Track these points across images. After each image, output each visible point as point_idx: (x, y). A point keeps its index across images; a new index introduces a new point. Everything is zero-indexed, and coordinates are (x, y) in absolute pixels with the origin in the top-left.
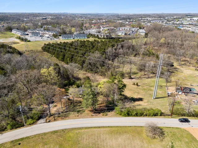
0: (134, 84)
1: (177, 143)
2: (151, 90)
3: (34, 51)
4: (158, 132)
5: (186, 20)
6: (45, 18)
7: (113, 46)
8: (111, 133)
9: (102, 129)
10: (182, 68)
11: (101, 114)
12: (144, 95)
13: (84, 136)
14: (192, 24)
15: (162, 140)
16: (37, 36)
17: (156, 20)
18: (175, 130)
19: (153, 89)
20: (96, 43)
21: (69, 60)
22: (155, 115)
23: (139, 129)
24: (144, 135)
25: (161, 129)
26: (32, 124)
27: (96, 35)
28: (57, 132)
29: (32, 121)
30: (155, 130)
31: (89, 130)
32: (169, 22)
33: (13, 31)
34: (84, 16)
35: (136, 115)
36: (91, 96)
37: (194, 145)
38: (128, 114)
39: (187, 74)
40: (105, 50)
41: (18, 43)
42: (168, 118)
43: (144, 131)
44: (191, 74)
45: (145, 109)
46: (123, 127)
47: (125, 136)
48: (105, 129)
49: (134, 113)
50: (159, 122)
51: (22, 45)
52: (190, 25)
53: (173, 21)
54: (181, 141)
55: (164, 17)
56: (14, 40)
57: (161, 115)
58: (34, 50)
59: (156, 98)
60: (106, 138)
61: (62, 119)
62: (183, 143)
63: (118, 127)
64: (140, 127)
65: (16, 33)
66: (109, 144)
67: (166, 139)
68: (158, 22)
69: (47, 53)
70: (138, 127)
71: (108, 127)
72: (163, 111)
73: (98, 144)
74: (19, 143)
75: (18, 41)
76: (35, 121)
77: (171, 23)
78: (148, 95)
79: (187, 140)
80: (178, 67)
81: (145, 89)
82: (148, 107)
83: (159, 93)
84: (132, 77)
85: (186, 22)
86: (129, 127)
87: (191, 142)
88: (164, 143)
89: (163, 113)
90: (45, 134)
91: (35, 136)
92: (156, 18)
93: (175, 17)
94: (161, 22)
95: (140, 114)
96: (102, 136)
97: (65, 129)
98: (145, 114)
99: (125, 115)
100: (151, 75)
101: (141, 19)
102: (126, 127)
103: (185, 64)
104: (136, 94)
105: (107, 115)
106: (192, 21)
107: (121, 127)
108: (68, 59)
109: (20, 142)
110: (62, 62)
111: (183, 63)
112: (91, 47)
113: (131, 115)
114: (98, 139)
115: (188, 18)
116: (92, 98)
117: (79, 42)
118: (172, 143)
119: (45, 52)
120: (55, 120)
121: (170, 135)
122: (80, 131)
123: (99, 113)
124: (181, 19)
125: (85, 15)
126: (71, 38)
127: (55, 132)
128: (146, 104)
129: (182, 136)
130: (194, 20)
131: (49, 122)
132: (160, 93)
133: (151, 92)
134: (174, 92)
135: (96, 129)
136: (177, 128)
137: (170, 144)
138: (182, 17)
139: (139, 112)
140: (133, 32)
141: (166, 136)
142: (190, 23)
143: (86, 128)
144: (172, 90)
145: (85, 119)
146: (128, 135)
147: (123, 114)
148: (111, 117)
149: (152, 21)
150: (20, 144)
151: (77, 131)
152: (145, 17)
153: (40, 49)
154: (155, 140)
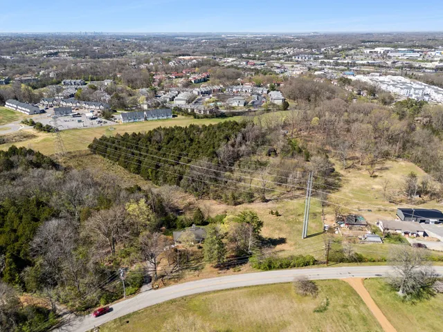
0: (272, 213)
1: (333, 299)
2: (300, 223)
3: (73, 154)
4: (309, 287)
5: (362, 53)
6: (55, 51)
7: (227, 138)
8: (251, 294)
9: (237, 291)
10: (349, 174)
11: (231, 270)
12: (290, 233)
13: (215, 302)
14: (373, 65)
15: (315, 297)
16: (67, 114)
17: (301, 53)
18: (331, 283)
19: (301, 220)
20: (194, 131)
21: (152, 172)
22: (306, 264)
23: (286, 286)
24: (293, 293)
25: (313, 283)
26: (134, 293)
27: (189, 111)
28: (175, 302)
29: (133, 290)
30: (306, 285)
31: (220, 294)
32: (328, 59)
33: (7, 103)
34: (145, 44)
35: (281, 267)
36: (217, 246)
37: (353, 299)
38: (270, 267)
39: (357, 187)
40: (214, 148)
41: (34, 136)
42: (323, 267)
43: (293, 287)
44: (362, 185)
45: (292, 257)
46: (265, 285)
47: (269, 297)
48: (241, 291)
49: (278, 264)
50: (311, 273)
51: (45, 140)
52: (369, 65)
53: (336, 56)
54: (337, 296)
55: (318, 47)
56: (21, 128)
57: (314, 264)
58: (75, 152)
59: (307, 237)
60: (245, 303)
61: (176, 282)
62: (340, 298)
63: (258, 286)
64: (287, 283)
65: (17, 108)
66: (249, 309)
67: (319, 295)
68: (307, 58)
69: (101, 157)
70: (284, 283)
71: (245, 287)
72: (316, 258)
73: (236, 311)
74: (126, 320)
75: (30, 130)
76: (136, 289)
77: (331, 61)
78: (295, 233)
79: (345, 294)
80: (342, 172)
81: (289, 222)
82: (296, 254)
83: (312, 228)
84: (267, 198)
85: (362, 60)
86: (272, 284)
87: (350, 295)
88: (317, 300)
89: (316, 261)
90: (159, 305)
91: (146, 309)
92: (302, 50)
93: (340, 47)
94: (312, 59)
95: (286, 265)
96: (239, 300)
97: (186, 296)
98: (292, 264)
99: (265, 269)
100: (298, 193)
101: (273, 53)
102: (268, 285)
103: (352, 167)
104: (277, 231)
105: (240, 271)
106: (374, 56)
107: (262, 285)
108: (149, 170)
109: (128, 320)
110: (137, 176)
111: (350, 163)
112: (188, 142)
113: (274, 267)
114: (234, 305)
115: (366, 47)
116: (218, 248)
117: (162, 132)
118: (327, 299)
119: (97, 156)
120: (165, 285)
121: (325, 290)
122: (207, 296)
123: (228, 269)
124: (352, 52)
125: (145, 40)
126: (141, 120)
127: (172, 301)
128: (292, 248)
129: (339, 290)
130: (376, 52)
131: (158, 288)
132: (314, 227)
133: (299, 226)
134: (333, 224)
135: (229, 292)
136: (333, 280)
137: (325, 300)
138: (354, 47)
139: (285, 262)
140: (259, 97)
141: (320, 292)
142: (370, 61)
143: (215, 292)
144: (329, 221)
145: (210, 279)
146: (273, 295)
147: (262, 268)
148: (246, 272)
149: (293, 58)
150: (128, 322)
151: (204, 297)
152: (280, 48)
153: (85, 148)
154: (307, 298)
